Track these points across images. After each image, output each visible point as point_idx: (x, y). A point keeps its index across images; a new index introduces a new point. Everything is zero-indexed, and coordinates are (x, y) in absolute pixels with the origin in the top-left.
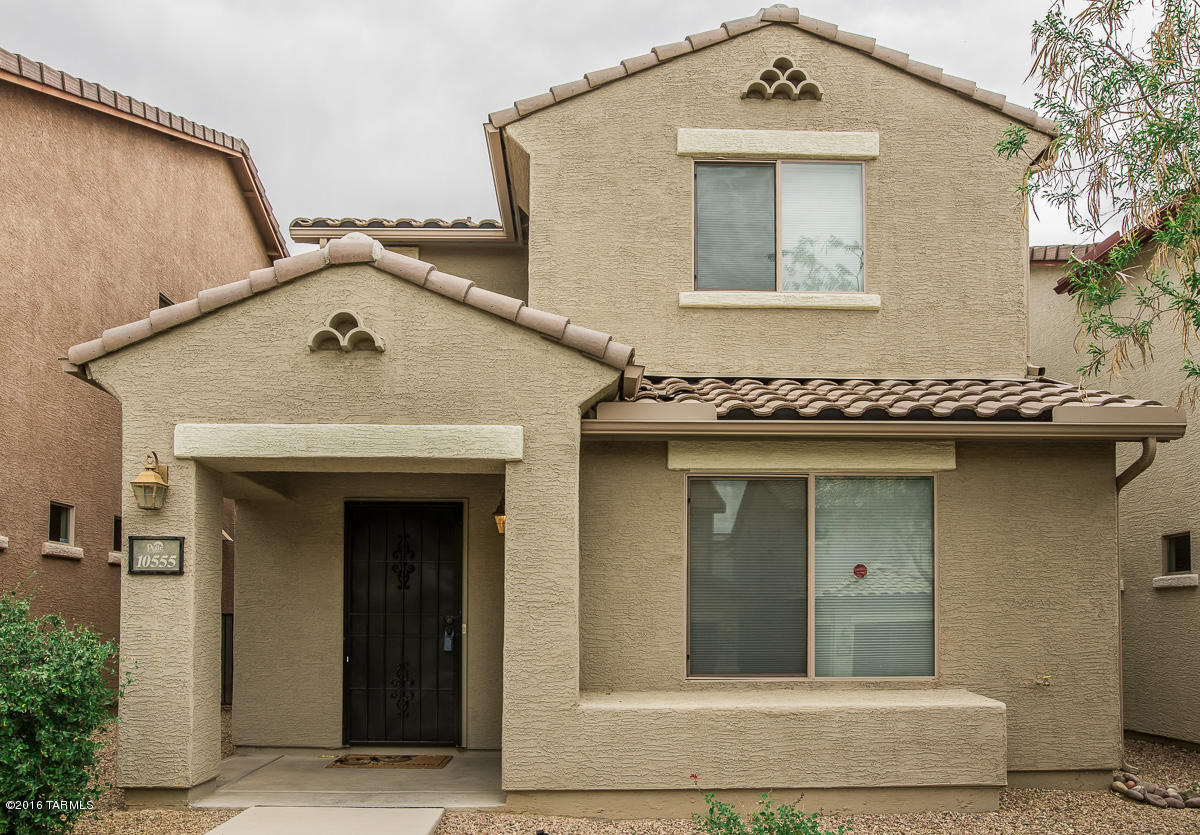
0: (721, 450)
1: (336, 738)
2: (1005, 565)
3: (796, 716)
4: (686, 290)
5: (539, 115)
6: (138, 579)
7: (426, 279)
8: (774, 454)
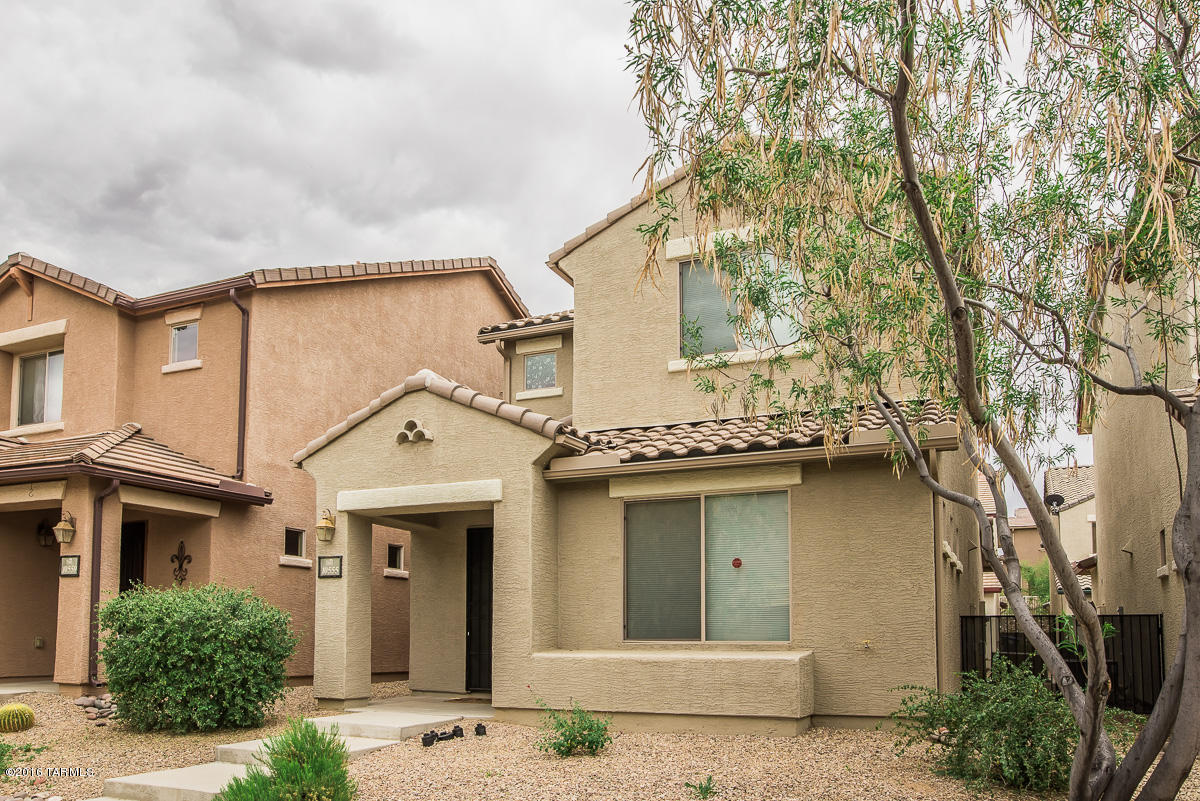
0: (640, 483)
1: (462, 687)
2: (843, 555)
3: (656, 663)
4: (675, 359)
5: (578, 249)
6: (322, 580)
7: (452, 395)
8: (675, 483)
